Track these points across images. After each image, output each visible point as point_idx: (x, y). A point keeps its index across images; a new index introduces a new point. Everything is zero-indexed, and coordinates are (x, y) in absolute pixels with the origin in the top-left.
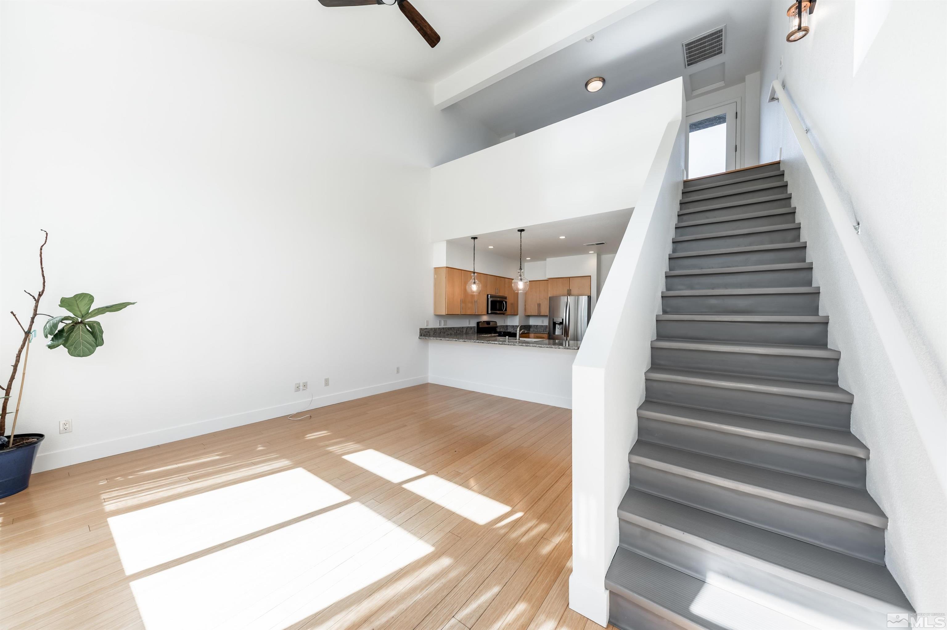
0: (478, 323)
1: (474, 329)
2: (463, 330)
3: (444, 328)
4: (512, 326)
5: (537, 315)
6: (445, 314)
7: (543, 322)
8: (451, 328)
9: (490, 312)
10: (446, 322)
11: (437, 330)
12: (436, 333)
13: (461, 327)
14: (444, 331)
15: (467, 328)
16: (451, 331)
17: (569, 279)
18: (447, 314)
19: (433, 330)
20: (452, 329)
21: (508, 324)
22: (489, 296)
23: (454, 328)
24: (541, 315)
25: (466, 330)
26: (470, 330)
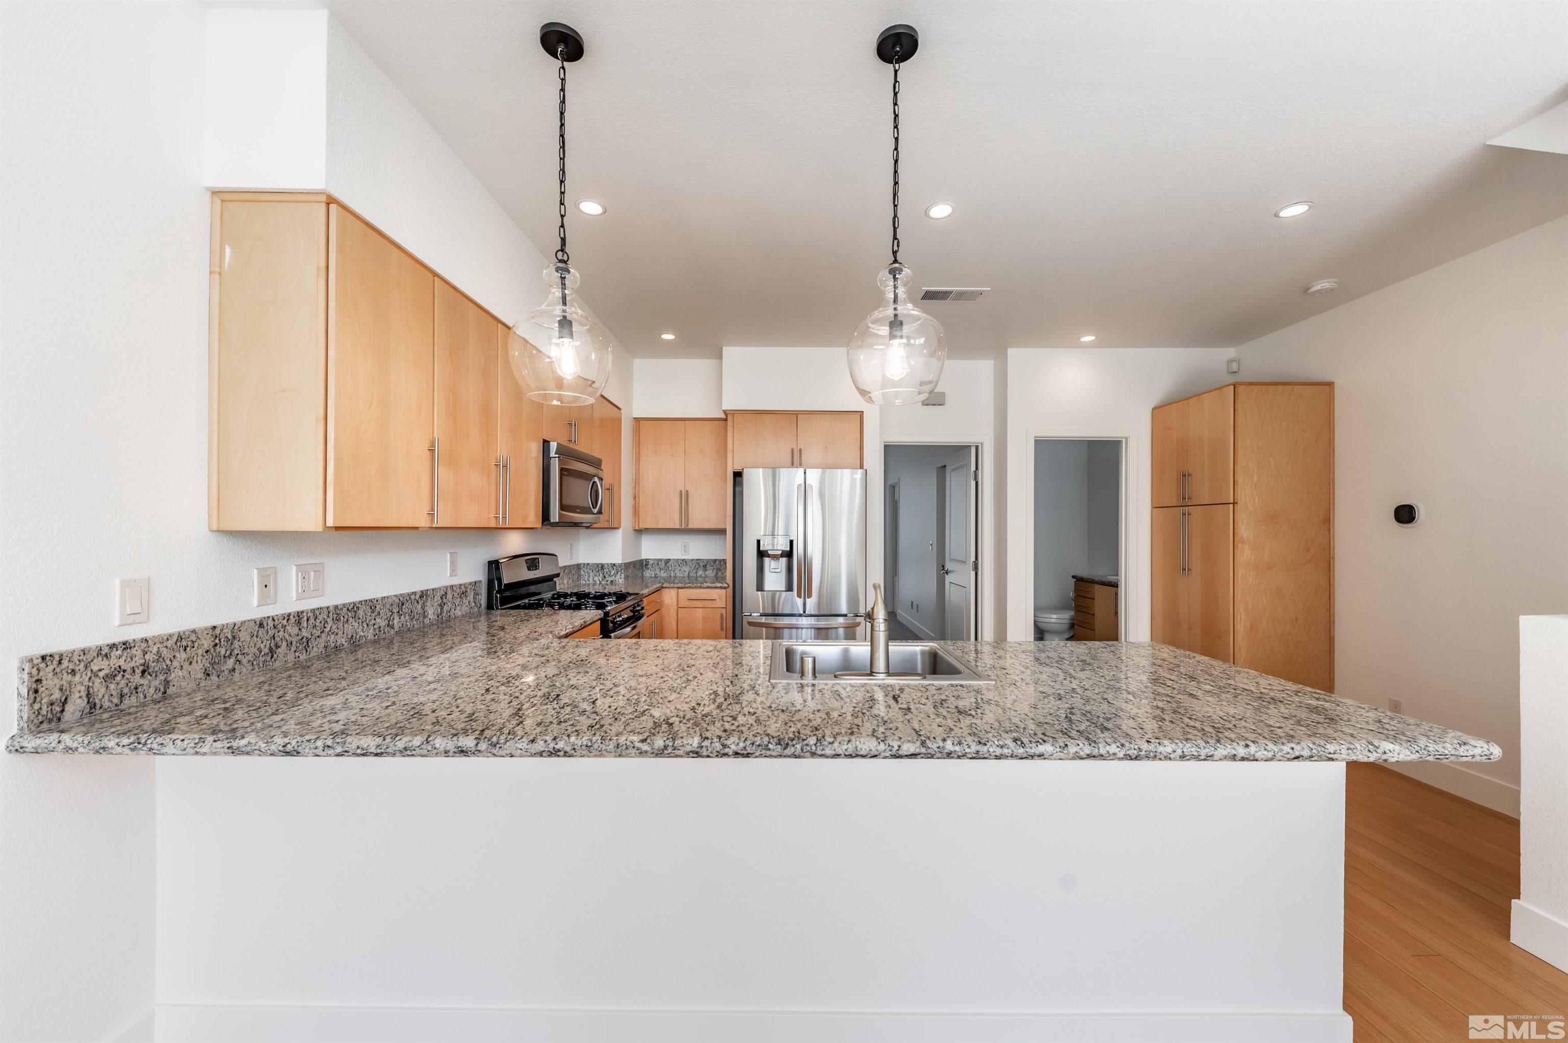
0: (494, 566)
1: (476, 594)
2: (424, 604)
3: (299, 614)
4: (598, 565)
5: (677, 526)
6: (320, 529)
7: (685, 549)
8: (353, 608)
9: (555, 516)
10: (320, 572)
11: (244, 636)
12: (231, 662)
13: (414, 593)
14: (305, 633)
15: (444, 593)
16: (353, 627)
17: (795, 417)
18: (337, 528)
19: (207, 643)
20: (361, 613)
21: (581, 560)
22: (553, 446)
23: (372, 605)
24: (690, 526)
25: (442, 606)
26: (457, 602)
